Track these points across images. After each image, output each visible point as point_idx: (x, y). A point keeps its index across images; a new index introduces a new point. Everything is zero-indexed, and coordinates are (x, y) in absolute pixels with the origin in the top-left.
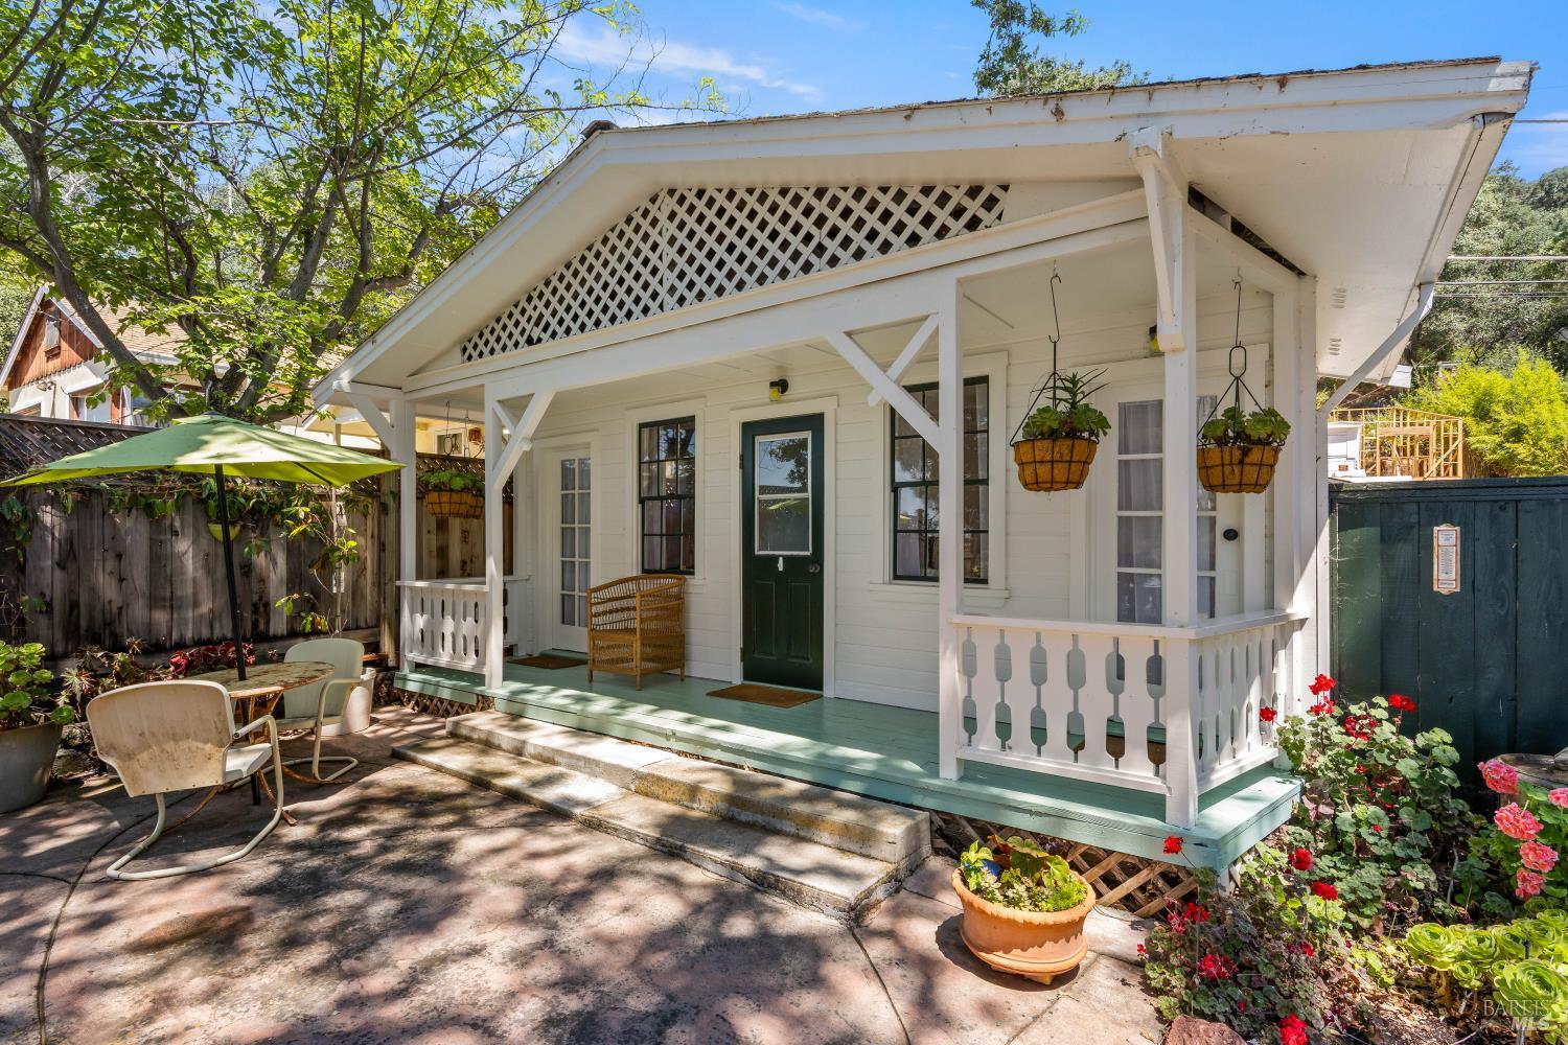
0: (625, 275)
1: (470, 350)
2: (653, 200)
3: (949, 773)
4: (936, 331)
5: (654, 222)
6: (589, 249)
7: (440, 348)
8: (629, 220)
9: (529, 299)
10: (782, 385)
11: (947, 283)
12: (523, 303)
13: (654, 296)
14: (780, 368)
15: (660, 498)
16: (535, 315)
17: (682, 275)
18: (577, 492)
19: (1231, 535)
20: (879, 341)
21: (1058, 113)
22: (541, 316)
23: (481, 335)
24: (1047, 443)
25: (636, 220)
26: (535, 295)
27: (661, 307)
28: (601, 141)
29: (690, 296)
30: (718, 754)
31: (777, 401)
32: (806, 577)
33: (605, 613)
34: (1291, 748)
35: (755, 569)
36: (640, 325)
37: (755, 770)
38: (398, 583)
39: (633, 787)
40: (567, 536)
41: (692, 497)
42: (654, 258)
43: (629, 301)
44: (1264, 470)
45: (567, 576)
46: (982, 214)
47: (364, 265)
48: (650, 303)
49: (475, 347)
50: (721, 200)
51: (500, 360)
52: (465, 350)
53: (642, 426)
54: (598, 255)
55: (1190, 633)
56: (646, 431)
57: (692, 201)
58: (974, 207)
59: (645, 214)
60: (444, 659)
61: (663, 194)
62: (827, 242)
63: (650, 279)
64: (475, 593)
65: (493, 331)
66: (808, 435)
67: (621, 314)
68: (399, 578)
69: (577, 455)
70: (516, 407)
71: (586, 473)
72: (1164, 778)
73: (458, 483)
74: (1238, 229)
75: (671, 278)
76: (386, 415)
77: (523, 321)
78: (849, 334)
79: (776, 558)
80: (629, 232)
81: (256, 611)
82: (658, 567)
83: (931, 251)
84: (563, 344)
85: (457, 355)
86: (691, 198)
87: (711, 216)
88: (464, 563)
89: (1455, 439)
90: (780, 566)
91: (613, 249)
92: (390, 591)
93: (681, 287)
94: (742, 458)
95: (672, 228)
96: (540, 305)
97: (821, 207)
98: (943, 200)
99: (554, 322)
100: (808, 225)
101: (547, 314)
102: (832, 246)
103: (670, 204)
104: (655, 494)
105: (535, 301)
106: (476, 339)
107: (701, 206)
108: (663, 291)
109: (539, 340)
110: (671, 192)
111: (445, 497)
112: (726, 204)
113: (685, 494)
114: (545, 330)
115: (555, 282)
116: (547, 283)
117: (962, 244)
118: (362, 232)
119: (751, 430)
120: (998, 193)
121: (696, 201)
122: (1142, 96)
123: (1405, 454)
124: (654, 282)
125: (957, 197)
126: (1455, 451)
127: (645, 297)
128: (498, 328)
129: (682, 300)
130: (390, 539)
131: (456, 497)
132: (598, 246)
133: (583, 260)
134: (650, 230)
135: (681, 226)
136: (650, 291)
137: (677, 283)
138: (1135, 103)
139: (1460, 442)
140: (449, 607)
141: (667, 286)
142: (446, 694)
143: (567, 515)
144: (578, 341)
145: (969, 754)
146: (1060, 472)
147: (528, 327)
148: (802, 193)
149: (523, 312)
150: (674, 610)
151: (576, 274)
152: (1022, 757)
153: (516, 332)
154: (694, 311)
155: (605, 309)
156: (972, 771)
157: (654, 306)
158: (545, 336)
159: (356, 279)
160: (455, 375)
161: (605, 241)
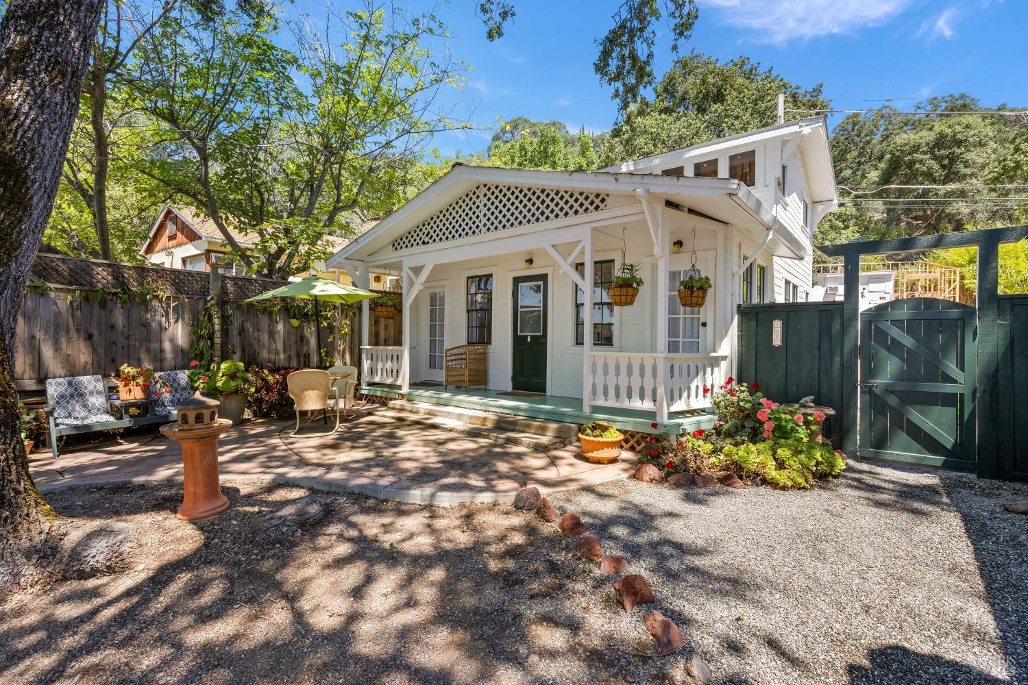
0: (465, 218)
1: (396, 245)
2: (478, 188)
3: (586, 410)
4: (584, 247)
5: (478, 197)
6: (450, 206)
7: (384, 244)
8: (467, 195)
9: (424, 225)
10: (530, 261)
11: (588, 228)
12: (421, 227)
13: (478, 227)
14: (530, 254)
15: (477, 310)
16: (426, 232)
17: (489, 219)
18: (437, 307)
19: (704, 324)
20: (563, 249)
21: (616, 179)
22: (429, 233)
23: (401, 239)
24: (619, 289)
25: (469, 195)
26: (426, 223)
27: (480, 231)
28: (458, 169)
29: (492, 228)
30: (493, 409)
31: (529, 268)
32: (540, 343)
33: (452, 360)
34: (717, 404)
35: (518, 341)
36: (471, 239)
38: (361, 347)
40: (432, 328)
41: (491, 310)
42: (477, 211)
43: (467, 229)
44: (700, 299)
45: (432, 347)
46: (600, 204)
47: (338, 201)
48: (476, 230)
49: (399, 244)
50: (505, 190)
51: (410, 250)
52: (394, 245)
53: (468, 278)
54: (454, 209)
55: (664, 355)
56: (470, 280)
57: (493, 190)
58: (597, 201)
59: (474, 193)
60: (377, 379)
61: (481, 186)
62: (545, 210)
63: (476, 220)
64: (397, 351)
65: (407, 238)
66: (541, 283)
67: (463, 234)
68: (361, 345)
69: (437, 291)
70: (417, 270)
71: (442, 298)
72: (656, 407)
73: (390, 303)
74: (691, 211)
75: (484, 220)
76: (357, 273)
77: (421, 234)
78: (553, 246)
79: (527, 336)
80: (467, 200)
81: (305, 357)
82: (474, 341)
83: (583, 218)
84: (438, 245)
85: (391, 248)
86: (493, 189)
87: (501, 196)
88: (386, 340)
89: (954, 281)
90: (529, 340)
91: (460, 207)
92: (356, 350)
93: (489, 224)
94: (513, 292)
95: (485, 200)
96: (429, 228)
97: (543, 197)
98: (587, 198)
99: (435, 235)
100: (538, 203)
101: (432, 232)
102: (547, 212)
103: (484, 190)
104: (474, 308)
105: (426, 226)
106: (399, 241)
107: (497, 192)
108: (481, 225)
109: (428, 243)
110: (485, 186)
111: (384, 309)
112: (507, 192)
113: (487, 309)
114: (431, 238)
115: (435, 218)
116: (432, 219)
117: (593, 216)
118: (338, 186)
119: (517, 280)
120: (606, 197)
121: (495, 190)
122: (640, 177)
123: (925, 290)
124: (477, 222)
125: (592, 197)
126: (954, 289)
127: (474, 227)
128: (410, 236)
129: (489, 229)
130: (356, 328)
131: (389, 309)
132: (454, 205)
133: (447, 210)
134: (476, 200)
135: (489, 199)
136: (476, 225)
137: (487, 222)
138: (638, 179)
139: (957, 284)
140: (380, 357)
141: (483, 223)
142: (379, 394)
143: (433, 318)
144: (445, 244)
145: (593, 403)
146: (623, 299)
147: (423, 237)
148: (536, 190)
149: (421, 230)
150: (483, 359)
151: (444, 216)
152: (612, 403)
153: (418, 239)
154: (494, 235)
155: (457, 231)
156: (594, 409)
157: (477, 231)
158: (431, 241)
159: (335, 207)
160: (391, 256)
161: (457, 203)
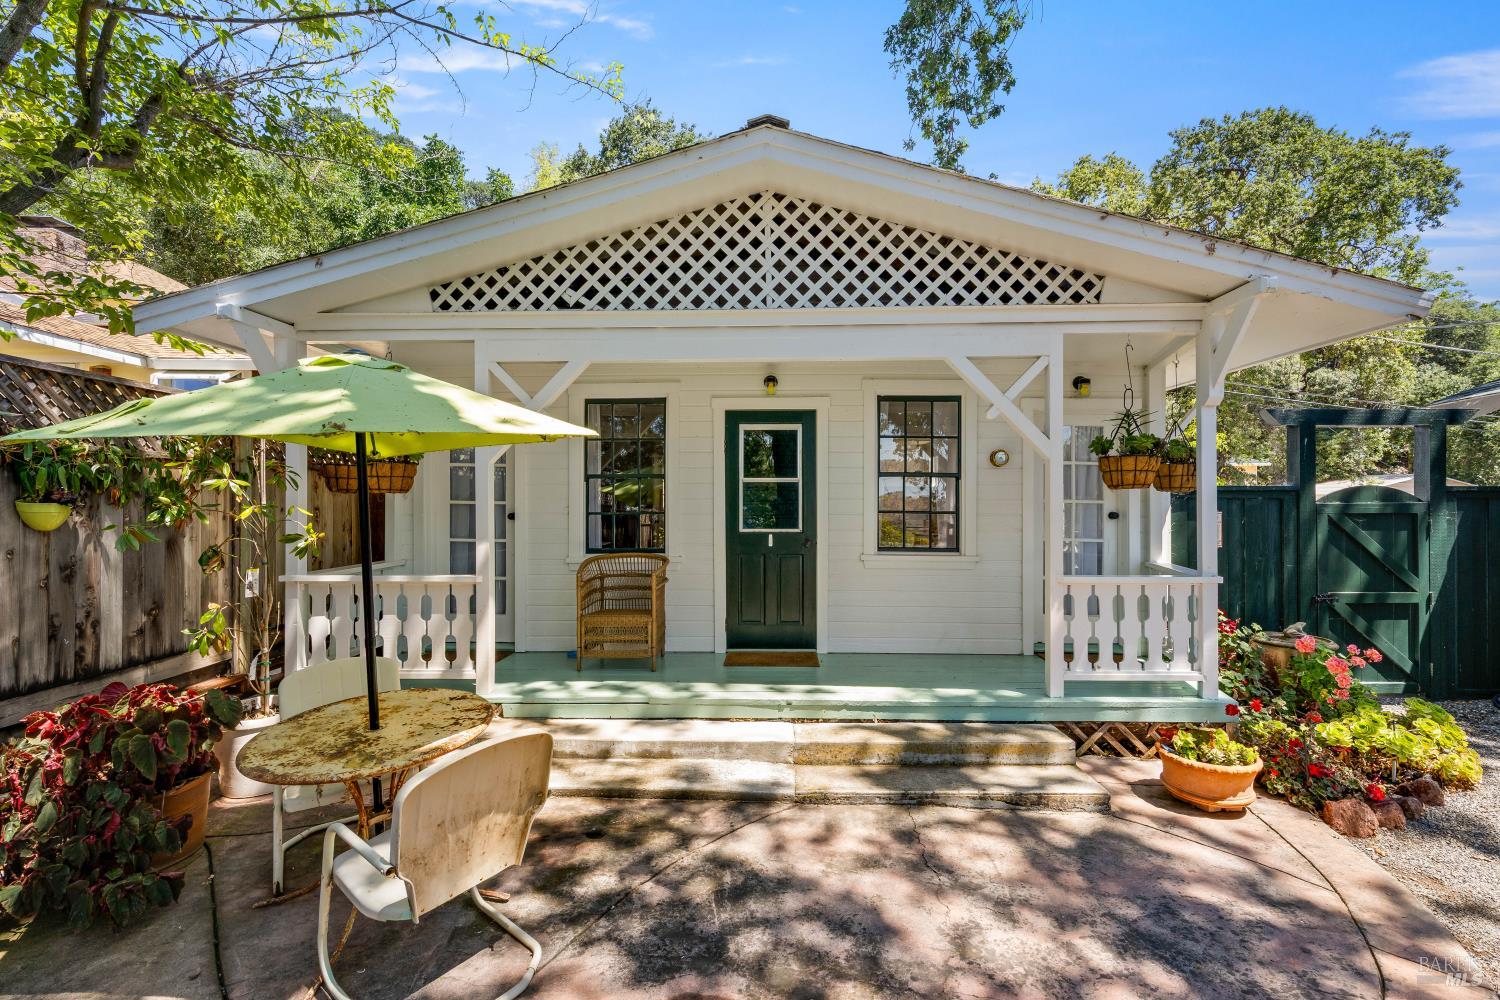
1: (447, 297)
2: (756, 198)
3: (1056, 692)
4: (1047, 368)
5: (756, 219)
6: (661, 225)
8: (719, 210)
9: (562, 259)
10: (774, 381)
11: (1056, 336)
12: (551, 261)
13: (756, 290)
16: (571, 277)
19: (1113, 516)
21: (1211, 250)
22: (581, 280)
23: (469, 283)
25: (727, 211)
26: (572, 256)
27: (764, 301)
28: (762, 133)
29: (802, 299)
30: (841, 714)
31: (767, 395)
35: (740, 544)
36: (736, 316)
37: (885, 721)
38: (281, 579)
39: (791, 760)
40: (458, 514)
42: (754, 253)
43: (720, 289)
46: (1082, 291)
48: (750, 296)
49: (457, 295)
52: (437, 296)
53: (589, 402)
54: (674, 234)
56: (593, 408)
57: (804, 211)
58: (1077, 286)
59: (744, 208)
61: (767, 197)
62: (952, 283)
63: (750, 272)
64: (450, 585)
65: (492, 282)
66: (798, 427)
67: (708, 299)
68: (283, 573)
72: (1200, 670)
75: (778, 276)
77: (549, 279)
78: (970, 360)
79: (765, 534)
83: (1045, 310)
86: (803, 209)
90: (771, 543)
91: (697, 233)
93: (791, 288)
94: (725, 443)
95: (779, 231)
96: (580, 268)
97: (945, 252)
98: (1052, 274)
99: (604, 290)
100: (933, 264)
101: (592, 279)
102: (957, 287)
103: (776, 207)
105: (572, 262)
108: (767, 288)
109: (578, 305)
110: (778, 197)
114: (588, 295)
115: (605, 248)
116: (592, 247)
119: (736, 418)
120: (1095, 280)
121: (808, 213)
124: (755, 277)
125: (1063, 275)
127: (744, 288)
129: (791, 300)
132: (674, 225)
133: (650, 234)
134: (750, 226)
135: (791, 231)
137: (785, 284)
141: (772, 282)
143: (458, 491)
145: (1071, 676)
147: (558, 288)
148: (927, 236)
149: (549, 270)
151: (639, 246)
152: (1107, 672)
153: (538, 291)
154: (808, 313)
156: (1072, 688)
157: (755, 299)
158: (588, 302)
160: (423, 324)
161: (685, 222)
